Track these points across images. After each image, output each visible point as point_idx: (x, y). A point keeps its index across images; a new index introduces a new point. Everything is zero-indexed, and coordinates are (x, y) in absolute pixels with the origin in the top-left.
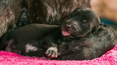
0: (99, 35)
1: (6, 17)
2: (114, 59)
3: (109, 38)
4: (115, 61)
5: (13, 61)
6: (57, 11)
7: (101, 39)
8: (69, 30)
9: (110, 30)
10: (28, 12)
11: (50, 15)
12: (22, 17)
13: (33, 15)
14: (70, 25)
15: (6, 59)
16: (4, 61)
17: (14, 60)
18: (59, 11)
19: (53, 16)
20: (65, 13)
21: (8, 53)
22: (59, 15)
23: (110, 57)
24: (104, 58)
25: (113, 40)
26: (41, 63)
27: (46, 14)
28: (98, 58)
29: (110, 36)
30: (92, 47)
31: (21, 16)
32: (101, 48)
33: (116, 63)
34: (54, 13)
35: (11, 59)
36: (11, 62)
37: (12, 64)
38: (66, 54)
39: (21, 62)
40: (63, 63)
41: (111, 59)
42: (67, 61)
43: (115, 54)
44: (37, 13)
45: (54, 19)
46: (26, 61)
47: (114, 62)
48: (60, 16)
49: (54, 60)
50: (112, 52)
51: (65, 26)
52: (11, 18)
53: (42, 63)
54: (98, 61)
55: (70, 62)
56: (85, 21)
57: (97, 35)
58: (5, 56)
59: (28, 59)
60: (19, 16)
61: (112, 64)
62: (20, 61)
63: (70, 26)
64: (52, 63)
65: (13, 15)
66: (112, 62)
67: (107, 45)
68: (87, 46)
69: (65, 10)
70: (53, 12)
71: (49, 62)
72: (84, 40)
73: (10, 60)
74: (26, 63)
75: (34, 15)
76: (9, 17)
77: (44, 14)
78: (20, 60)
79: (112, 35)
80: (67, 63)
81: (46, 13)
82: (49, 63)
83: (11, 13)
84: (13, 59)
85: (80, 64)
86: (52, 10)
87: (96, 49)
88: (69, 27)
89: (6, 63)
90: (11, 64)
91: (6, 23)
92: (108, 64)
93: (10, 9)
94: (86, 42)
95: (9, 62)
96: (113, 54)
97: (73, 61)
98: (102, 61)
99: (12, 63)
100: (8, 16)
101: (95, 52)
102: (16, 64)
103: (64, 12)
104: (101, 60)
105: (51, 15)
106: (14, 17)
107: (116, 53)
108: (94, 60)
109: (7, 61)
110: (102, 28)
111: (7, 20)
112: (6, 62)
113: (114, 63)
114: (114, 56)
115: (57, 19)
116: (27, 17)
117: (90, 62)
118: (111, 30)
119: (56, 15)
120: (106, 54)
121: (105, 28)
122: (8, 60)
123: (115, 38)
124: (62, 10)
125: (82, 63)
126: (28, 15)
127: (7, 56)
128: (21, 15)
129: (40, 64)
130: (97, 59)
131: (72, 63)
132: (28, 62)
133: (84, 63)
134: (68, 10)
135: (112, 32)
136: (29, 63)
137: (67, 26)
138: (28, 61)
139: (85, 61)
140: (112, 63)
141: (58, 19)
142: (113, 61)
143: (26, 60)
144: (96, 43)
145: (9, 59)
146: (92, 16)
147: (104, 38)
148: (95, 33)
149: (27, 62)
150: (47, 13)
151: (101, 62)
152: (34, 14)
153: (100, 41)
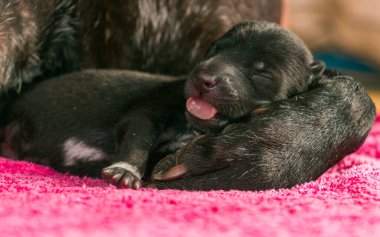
0: (314, 105)
1: (12, 29)
2: (366, 186)
3: (345, 115)
4: (369, 193)
5: (35, 192)
6: (169, 10)
7: (317, 120)
8: (208, 92)
9: (346, 89)
10: (78, 14)
11: (146, 22)
12: (58, 31)
13: (92, 25)
14: (212, 75)
15: (14, 184)
16: (7, 193)
17: (38, 188)
18: (174, 11)
19: (155, 24)
20: (197, 19)
21: (20, 166)
22: (175, 25)
23: (355, 180)
24: (335, 181)
25: (359, 122)
26: (126, 198)
27: (135, 20)
28: (314, 183)
29: (349, 106)
30: (289, 146)
31: (56, 27)
32: (319, 148)
33: (372, 201)
34: (159, 17)
35: (29, 186)
36: (29, 194)
37: (34, 200)
38: (204, 170)
39: (62, 196)
40: (199, 200)
41: (357, 188)
42: (213, 192)
43: (371, 170)
44: (108, 16)
45: (159, 37)
46: (77, 191)
47: (366, 195)
48: (177, 27)
49: (171, 191)
50: (359, 164)
51: (198, 79)
52: (27, 32)
53: (130, 197)
54: (315, 193)
55: (224, 196)
56: (261, 66)
57: (307, 105)
58: (9, 175)
59: (84, 186)
60: (49, 27)
61: (360, 203)
62: (57, 191)
63: (213, 79)
64: (162, 198)
65: (33, 24)
66: (362, 197)
67: (338, 140)
68: (275, 145)
69: (197, 9)
70: (155, 13)
71: (153, 195)
72: (264, 125)
73: (26, 189)
74: (79, 200)
75: (97, 24)
76: (19, 30)
77: (129, 19)
78: (58, 187)
79: (355, 105)
80: (213, 199)
81: (135, 14)
82: (154, 199)
83: (25, 14)
84: (36, 186)
85: (254, 202)
86: (155, 7)
87: (302, 153)
88: (208, 84)
89: (12, 198)
90: (28, 200)
91: (9, 50)
92: (346, 201)
93: (21, 4)
94: (271, 130)
95: (23, 195)
96: (363, 171)
97: (232, 192)
98: (328, 192)
99: (31, 197)
100: (17, 25)
101: (300, 163)
102: (47, 200)
103: (193, 15)
104: (325, 189)
105: (150, 24)
106: (36, 28)
107: (372, 164)
108: (302, 190)
109: (15, 190)
110: (320, 81)
111: (14, 42)
112: (13, 196)
113: (367, 199)
114: (369, 178)
115: (169, 36)
116: (74, 32)
117: (288, 194)
118: (349, 87)
119: (167, 23)
120: (343, 171)
121: (329, 81)
122: (19, 189)
123: (364, 113)
124: (186, 7)
125: (262, 199)
126: (76, 23)
127: (17, 175)
128: (56, 23)
129: (123, 201)
130: (310, 187)
131: (228, 197)
132: (84, 196)
133: (269, 200)
134: (205, 8)
135: (354, 94)
136: (88, 198)
137: (203, 80)
138: (85, 192)
139: (271, 193)
140: (362, 200)
141: (173, 37)
142: (362, 193)
143: (77, 188)
144: (302, 134)
145: (22, 183)
146: (284, 47)
147: (328, 115)
148: (299, 100)
149: (80, 194)
150: (138, 15)
151: (325, 196)
152: (95, 20)
153: (316, 124)
